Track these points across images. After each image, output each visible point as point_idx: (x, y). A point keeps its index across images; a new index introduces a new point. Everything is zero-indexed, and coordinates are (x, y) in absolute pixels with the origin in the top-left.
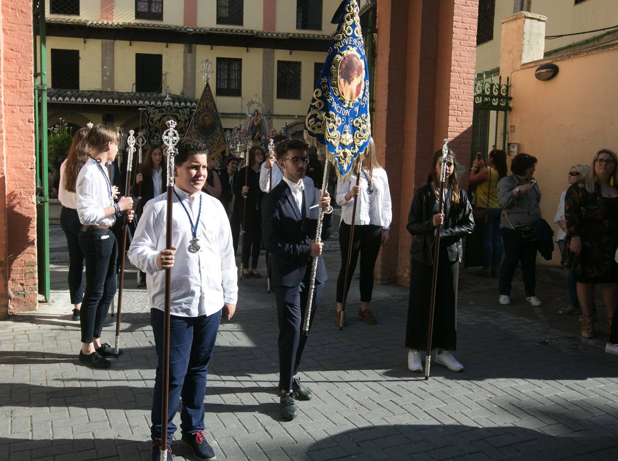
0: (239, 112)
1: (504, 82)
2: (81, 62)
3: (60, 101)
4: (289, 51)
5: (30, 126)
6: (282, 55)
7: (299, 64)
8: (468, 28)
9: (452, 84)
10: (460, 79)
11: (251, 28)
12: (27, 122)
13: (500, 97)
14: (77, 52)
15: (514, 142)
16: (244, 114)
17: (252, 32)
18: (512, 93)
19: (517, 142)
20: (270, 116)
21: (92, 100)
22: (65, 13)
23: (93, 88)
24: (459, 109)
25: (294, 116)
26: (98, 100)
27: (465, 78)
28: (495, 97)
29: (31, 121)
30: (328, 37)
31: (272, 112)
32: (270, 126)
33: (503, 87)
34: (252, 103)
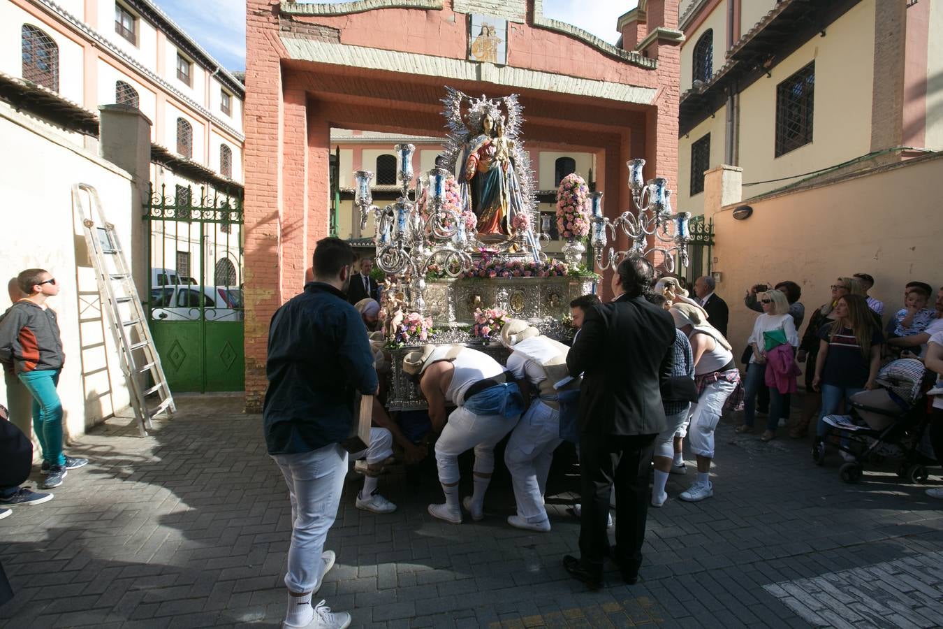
1: (707, 222)
4: (549, 205)
6: (544, 207)
13: (703, 234)
15: (717, 271)
18: (714, 231)
19: (720, 271)
22: (387, 184)
25: (553, 253)
28: (700, 234)
33: (707, 226)
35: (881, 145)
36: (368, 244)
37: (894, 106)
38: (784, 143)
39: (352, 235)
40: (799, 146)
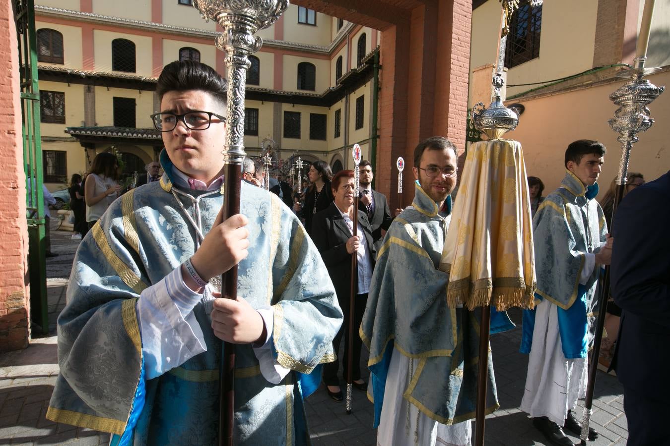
0: (256, 146)
2: (137, 107)
3: (120, 136)
4: (292, 105)
5: (10, 138)
6: (287, 107)
7: (299, 114)
8: (462, 66)
9: (450, 115)
10: (456, 110)
11: (265, 88)
12: (6, 134)
14: (134, 100)
16: (260, 148)
17: (266, 90)
20: (279, 150)
21: (145, 135)
22: (125, 70)
23: (146, 127)
24: (455, 137)
26: (150, 136)
27: (460, 109)
29: (12, 132)
30: (320, 95)
31: (280, 147)
32: (279, 156)
34: (266, 140)
35: (602, 62)
36: (104, 133)
37: (616, 26)
38: (512, 57)
39: (85, 123)
40: (527, 61)
